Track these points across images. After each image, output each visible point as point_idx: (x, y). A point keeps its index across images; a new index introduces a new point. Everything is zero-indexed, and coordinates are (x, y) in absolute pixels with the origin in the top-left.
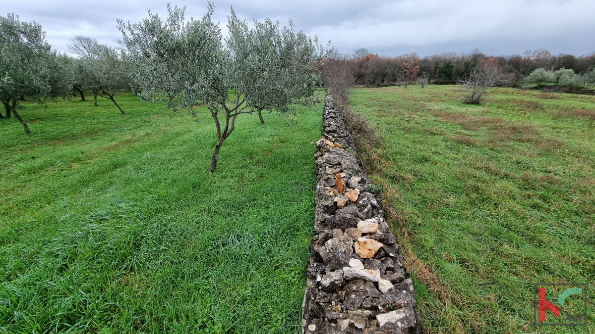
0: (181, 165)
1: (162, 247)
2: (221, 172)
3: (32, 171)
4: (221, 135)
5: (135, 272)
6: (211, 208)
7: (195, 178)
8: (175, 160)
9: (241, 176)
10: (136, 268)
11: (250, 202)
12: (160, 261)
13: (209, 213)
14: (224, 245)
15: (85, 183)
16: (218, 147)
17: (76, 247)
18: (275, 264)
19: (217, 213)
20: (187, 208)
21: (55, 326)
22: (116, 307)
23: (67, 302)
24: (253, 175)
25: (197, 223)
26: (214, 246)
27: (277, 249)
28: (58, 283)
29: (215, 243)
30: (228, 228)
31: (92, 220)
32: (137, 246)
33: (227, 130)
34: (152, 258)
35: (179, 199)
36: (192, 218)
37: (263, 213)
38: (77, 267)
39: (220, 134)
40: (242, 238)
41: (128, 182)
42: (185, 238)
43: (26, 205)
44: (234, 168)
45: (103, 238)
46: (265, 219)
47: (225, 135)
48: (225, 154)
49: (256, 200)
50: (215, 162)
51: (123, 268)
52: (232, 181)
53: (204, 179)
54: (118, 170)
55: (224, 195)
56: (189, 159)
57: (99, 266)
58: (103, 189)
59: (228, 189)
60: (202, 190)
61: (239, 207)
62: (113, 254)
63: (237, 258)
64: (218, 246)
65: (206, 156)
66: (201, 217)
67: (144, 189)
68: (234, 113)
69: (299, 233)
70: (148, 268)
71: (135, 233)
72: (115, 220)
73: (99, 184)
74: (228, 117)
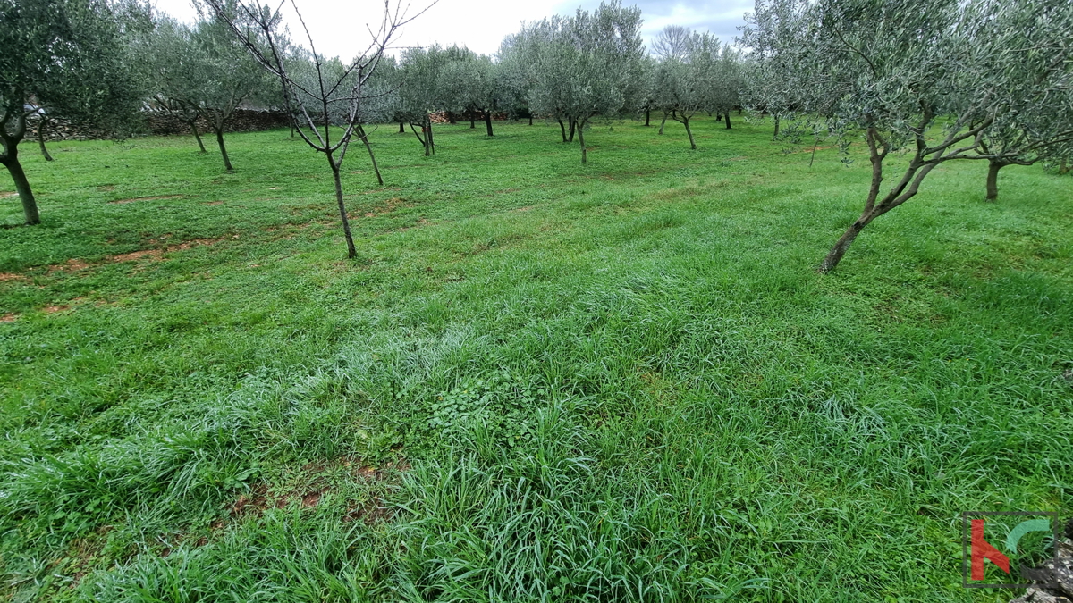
0: (767, 246)
1: (706, 359)
2: (845, 278)
3: (581, 207)
4: (878, 203)
5: (662, 375)
6: (804, 334)
7: (788, 274)
8: (757, 235)
9: (891, 300)
10: (665, 368)
11: (895, 356)
12: (697, 378)
13: (798, 341)
14: (811, 407)
15: (628, 237)
16: (858, 227)
17: (607, 310)
18: (923, 501)
19: (813, 347)
20: (759, 318)
21: (572, 386)
22: (631, 405)
23: (588, 367)
24: (922, 307)
25: (771, 349)
26: (793, 400)
27: (940, 477)
28: (584, 343)
29: (795, 397)
30: (829, 383)
31: (629, 286)
32: (673, 342)
33: (899, 192)
34: (688, 367)
35: (751, 299)
36: (765, 336)
37: (927, 391)
38: (605, 334)
39: (874, 201)
40: (855, 415)
41: (680, 249)
42: (743, 362)
43: (569, 244)
44: (876, 279)
45: (636, 312)
46: (928, 404)
47: (887, 205)
48: (864, 246)
49: (911, 357)
50: (840, 254)
51: (651, 361)
52: (863, 303)
53: (806, 280)
54: (670, 230)
55: (838, 321)
56: (783, 239)
57: (625, 344)
58: (645, 250)
59: (852, 314)
60: (796, 297)
61: (864, 357)
62: (643, 337)
63: (833, 444)
64: (799, 404)
65: (818, 241)
66: (780, 343)
67: (701, 268)
68: (931, 156)
69: (1026, 479)
70: (679, 378)
71: (675, 322)
72: (654, 296)
73: (643, 242)
74: (918, 162)
